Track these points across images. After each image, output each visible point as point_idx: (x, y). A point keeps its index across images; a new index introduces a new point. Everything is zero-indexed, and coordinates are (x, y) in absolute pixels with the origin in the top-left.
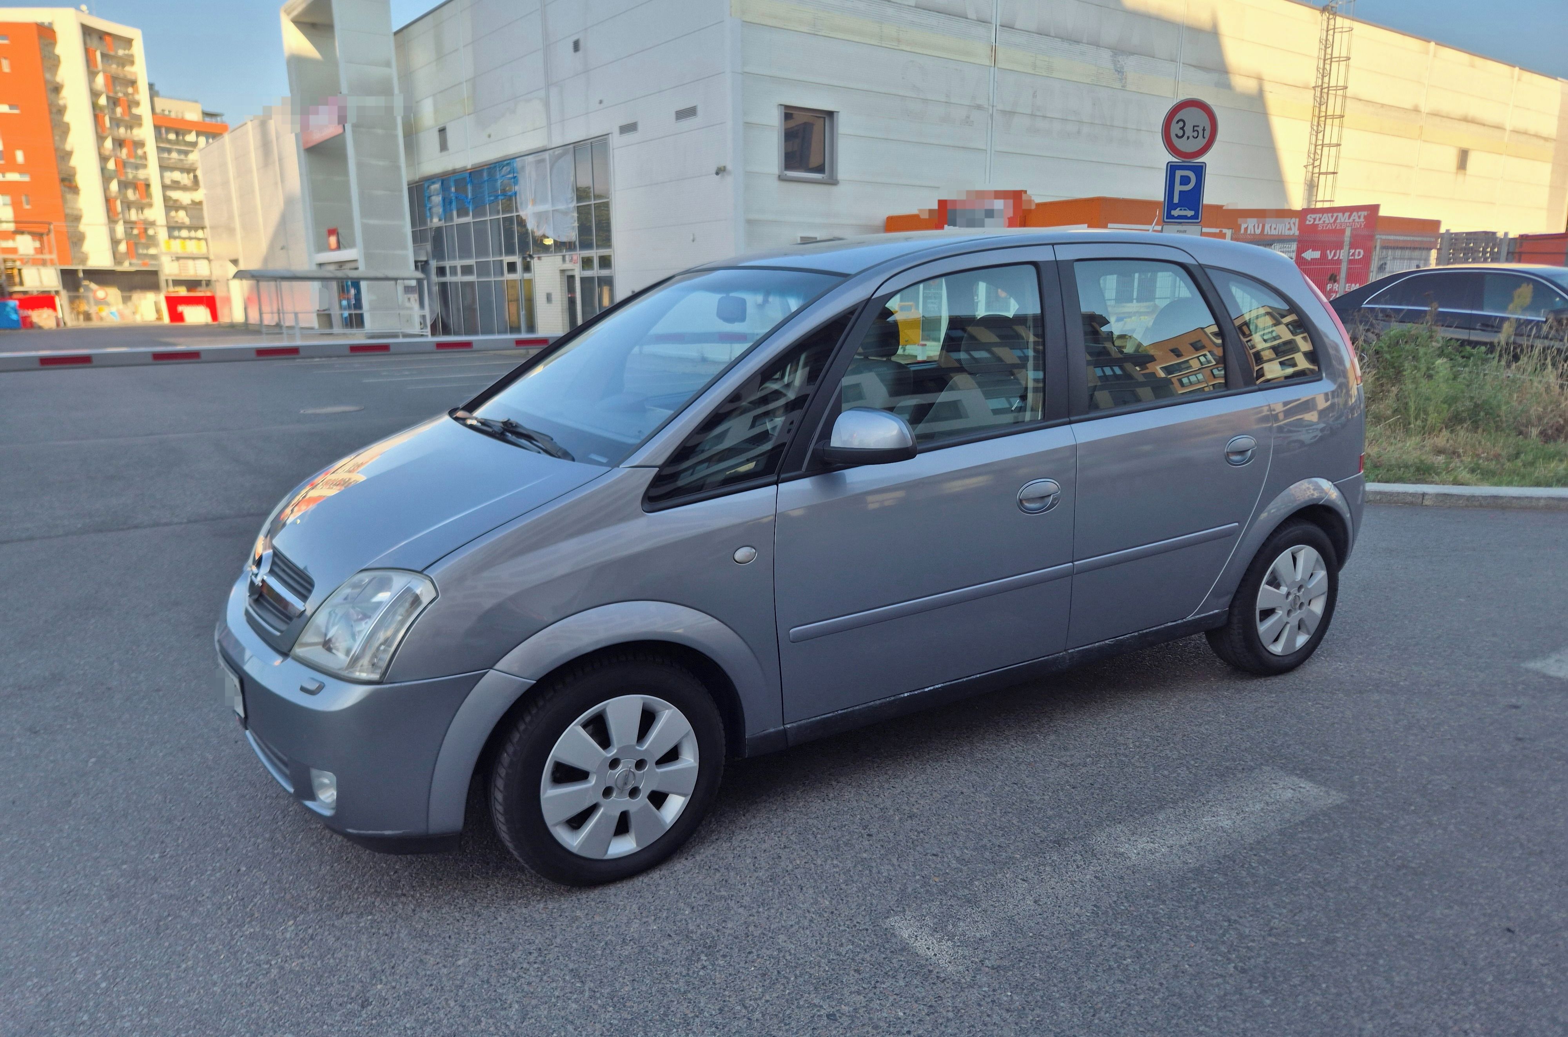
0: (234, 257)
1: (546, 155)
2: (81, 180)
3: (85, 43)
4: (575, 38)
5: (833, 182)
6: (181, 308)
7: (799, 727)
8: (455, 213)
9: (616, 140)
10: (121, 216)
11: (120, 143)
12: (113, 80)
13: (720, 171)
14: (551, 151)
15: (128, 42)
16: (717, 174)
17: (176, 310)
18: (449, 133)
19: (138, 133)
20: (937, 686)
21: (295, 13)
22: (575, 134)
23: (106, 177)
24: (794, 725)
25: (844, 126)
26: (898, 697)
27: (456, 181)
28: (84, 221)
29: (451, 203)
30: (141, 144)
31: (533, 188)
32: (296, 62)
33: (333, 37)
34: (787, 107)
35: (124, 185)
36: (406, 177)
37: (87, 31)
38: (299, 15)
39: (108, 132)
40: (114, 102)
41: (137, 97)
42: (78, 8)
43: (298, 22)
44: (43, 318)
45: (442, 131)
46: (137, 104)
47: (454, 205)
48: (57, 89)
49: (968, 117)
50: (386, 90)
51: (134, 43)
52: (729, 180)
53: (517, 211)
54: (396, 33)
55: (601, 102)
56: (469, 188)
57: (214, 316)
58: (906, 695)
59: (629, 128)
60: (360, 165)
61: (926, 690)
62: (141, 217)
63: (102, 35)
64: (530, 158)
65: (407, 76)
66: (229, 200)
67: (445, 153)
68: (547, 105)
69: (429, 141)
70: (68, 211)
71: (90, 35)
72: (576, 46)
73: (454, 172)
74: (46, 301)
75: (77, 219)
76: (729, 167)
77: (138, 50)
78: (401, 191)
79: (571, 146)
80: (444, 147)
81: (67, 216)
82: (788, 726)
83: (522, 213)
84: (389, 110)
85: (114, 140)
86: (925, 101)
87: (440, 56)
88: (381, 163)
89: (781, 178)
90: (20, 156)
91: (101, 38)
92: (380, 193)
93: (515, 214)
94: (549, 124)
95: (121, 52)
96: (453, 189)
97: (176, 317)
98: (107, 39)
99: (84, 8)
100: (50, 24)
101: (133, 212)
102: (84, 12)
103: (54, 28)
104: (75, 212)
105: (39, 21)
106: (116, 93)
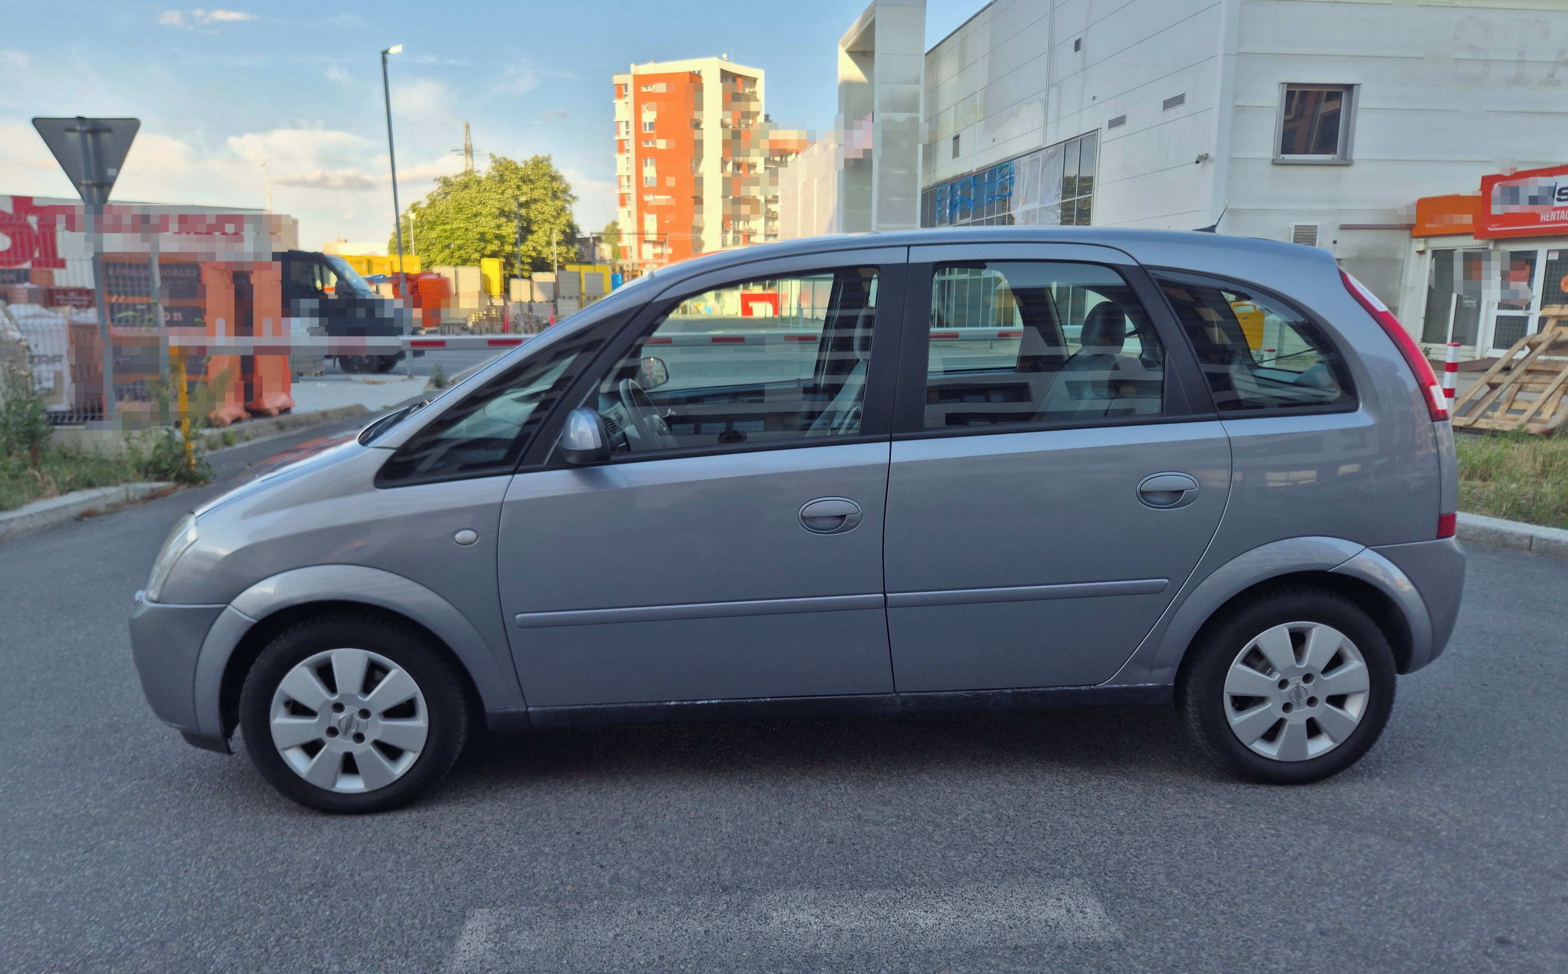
1: (1040, 155)
3: (723, 86)
4: (1077, 38)
5: (1346, 162)
6: (751, 304)
7: (542, 713)
8: (958, 215)
9: (1106, 135)
10: (732, 227)
11: (738, 166)
13: (1201, 159)
14: (1044, 151)
15: (753, 81)
16: (1197, 162)
17: (747, 305)
18: (962, 139)
19: (753, 158)
20: (713, 702)
21: (849, 44)
22: (1069, 131)
24: (538, 709)
25: (1364, 100)
26: (663, 703)
27: (962, 184)
28: (705, 232)
29: (956, 205)
30: (753, 166)
31: (1025, 186)
32: (848, 87)
33: (873, 62)
34: (1289, 85)
36: (922, 183)
37: (725, 75)
38: (851, 47)
39: (731, 158)
42: (721, 58)
43: (851, 52)
45: (956, 138)
47: (958, 208)
48: (697, 125)
49: (1551, 76)
50: (911, 106)
51: (758, 82)
52: (1210, 168)
53: (1009, 210)
54: (927, 54)
55: (1094, 98)
56: (973, 190)
57: (776, 310)
58: (672, 703)
59: (1117, 122)
60: (881, 175)
61: (699, 702)
62: (747, 227)
63: (734, 77)
64: (1026, 159)
65: (933, 91)
66: (796, 211)
67: (957, 159)
68: (1046, 105)
69: (945, 147)
70: (694, 224)
71: (726, 78)
72: (1077, 45)
73: (962, 176)
75: (700, 230)
76: (1212, 154)
77: (760, 89)
78: (916, 197)
79: (1063, 144)
80: (956, 154)
81: (693, 227)
82: (530, 709)
83: (1012, 212)
84: (914, 122)
85: (734, 164)
86: (1487, 62)
87: (962, 69)
88: (901, 172)
89: (1275, 163)
90: (671, 182)
91: (734, 80)
92: (897, 199)
93: (1007, 213)
94: (1046, 123)
95: (747, 90)
96: (959, 193)
97: (747, 310)
98: (739, 80)
99: (725, 56)
100: (699, 72)
101: (741, 223)
102: (723, 59)
103: (703, 74)
104: (700, 225)
105: (691, 70)
106: (740, 125)
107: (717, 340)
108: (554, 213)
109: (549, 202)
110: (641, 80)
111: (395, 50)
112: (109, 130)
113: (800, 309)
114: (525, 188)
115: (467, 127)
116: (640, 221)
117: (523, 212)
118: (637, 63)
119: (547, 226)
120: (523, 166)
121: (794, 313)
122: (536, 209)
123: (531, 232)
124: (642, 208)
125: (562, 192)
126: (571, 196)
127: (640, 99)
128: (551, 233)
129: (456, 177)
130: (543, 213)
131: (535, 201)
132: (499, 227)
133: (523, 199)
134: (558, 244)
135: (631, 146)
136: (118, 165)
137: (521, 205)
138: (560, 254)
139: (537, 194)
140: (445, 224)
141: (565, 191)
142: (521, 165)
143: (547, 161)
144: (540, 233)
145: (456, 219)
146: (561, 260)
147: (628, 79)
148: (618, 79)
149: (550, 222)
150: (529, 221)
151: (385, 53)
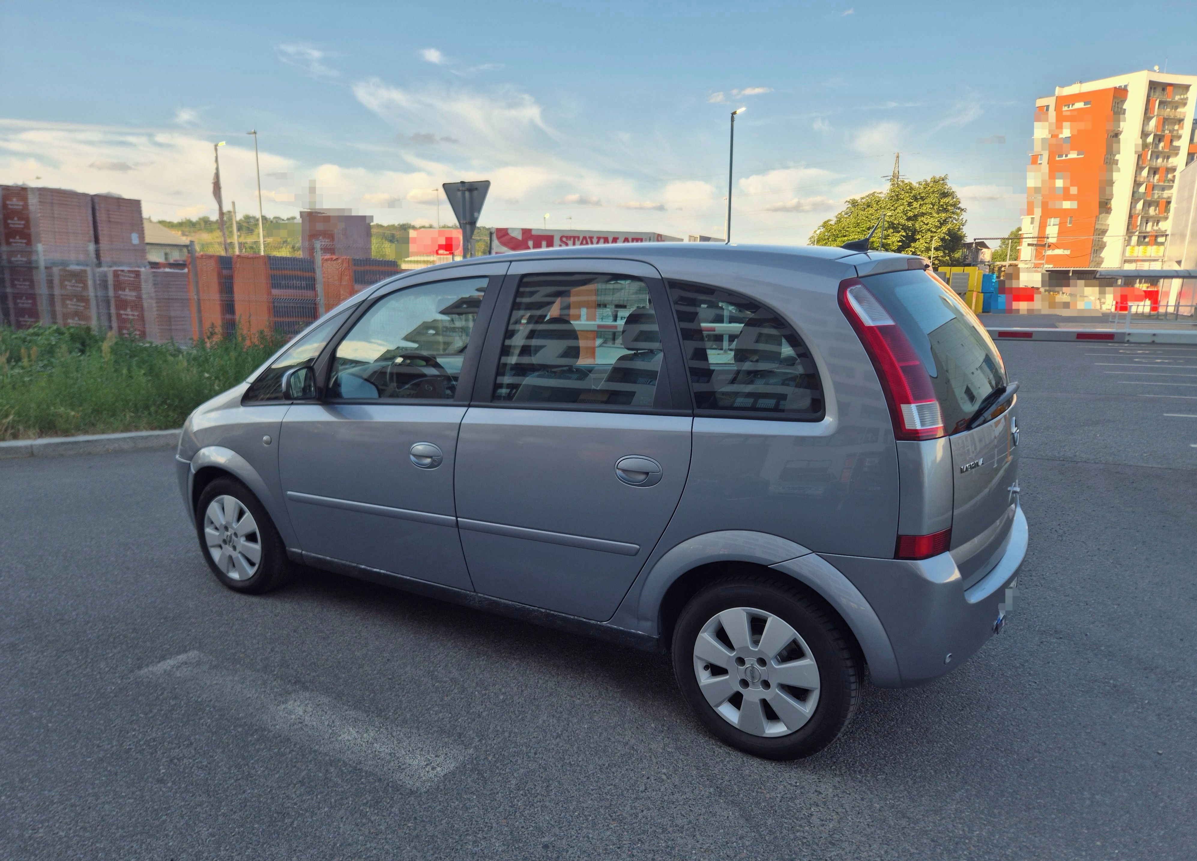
0: (1178, 260)
2: (1115, 204)
3: (1148, 96)
6: (1129, 301)
10: (1138, 228)
11: (1154, 171)
12: (1165, 121)
15: (1187, 88)
17: (1125, 302)
19: (1173, 161)
23: (1135, 197)
28: (1108, 233)
30: (1172, 170)
35: (1148, 204)
37: (1153, 85)
39: (1147, 163)
40: (1159, 138)
41: (1180, 132)
42: (1151, 70)
44: (1022, 306)
46: (1179, 137)
51: (1191, 88)
57: (1154, 308)
62: (1155, 228)
63: (1163, 87)
66: (1189, 211)
70: (1098, 227)
71: (1155, 89)
74: (1028, 294)
75: (1104, 232)
77: (1192, 94)
81: (1096, 231)
85: (1150, 169)
91: (1164, 90)
95: (1177, 98)
97: (1122, 306)
98: (1169, 89)
99: (1156, 68)
100: (1126, 86)
101: (1150, 224)
102: (1155, 71)
103: (1129, 88)
104: (1103, 227)
105: (1117, 85)
106: (1163, 131)
107: (1082, 337)
108: (937, 224)
109: (935, 215)
110: (1062, 101)
111: (740, 111)
112: (476, 189)
113: (1177, 306)
114: (915, 204)
115: (898, 157)
116: (1043, 226)
117: (910, 224)
118: (1062, 86)
119: (929, 234)
120: (917, 185)
121: (1171, 310)
122: (922, 221)
123: (915, 240)
124: (1047, 213)
125: (951, 205)
126: (959, 208)
127: (1061, 119)
128: (931, 241)
129: (862, 198)
130: (927, 224)
131: (923, 214)
132: (886, 237)
133: (910, 214)
134: (936, 249)
135: (1044, 160)
136: (479, 210)
137: (909, 219)
138: (936, 258)
139: (924, 209)
140: (844, 236)
141: (954, 205)
142: (915, 184)
143: (943, 180)
144: (922, 241)
145: (853, 232)
146: (936, 262)
147: (1051, 101)
148: (1040, 102)
149: (932, 232)
150: (915, 231)
151: (734, 113)
